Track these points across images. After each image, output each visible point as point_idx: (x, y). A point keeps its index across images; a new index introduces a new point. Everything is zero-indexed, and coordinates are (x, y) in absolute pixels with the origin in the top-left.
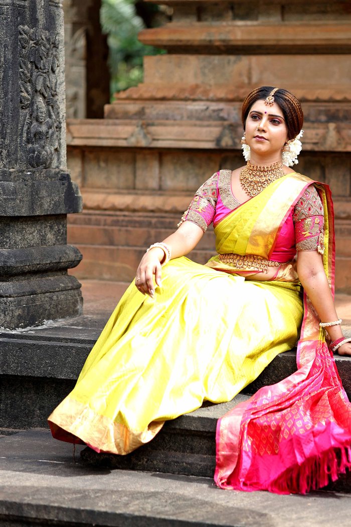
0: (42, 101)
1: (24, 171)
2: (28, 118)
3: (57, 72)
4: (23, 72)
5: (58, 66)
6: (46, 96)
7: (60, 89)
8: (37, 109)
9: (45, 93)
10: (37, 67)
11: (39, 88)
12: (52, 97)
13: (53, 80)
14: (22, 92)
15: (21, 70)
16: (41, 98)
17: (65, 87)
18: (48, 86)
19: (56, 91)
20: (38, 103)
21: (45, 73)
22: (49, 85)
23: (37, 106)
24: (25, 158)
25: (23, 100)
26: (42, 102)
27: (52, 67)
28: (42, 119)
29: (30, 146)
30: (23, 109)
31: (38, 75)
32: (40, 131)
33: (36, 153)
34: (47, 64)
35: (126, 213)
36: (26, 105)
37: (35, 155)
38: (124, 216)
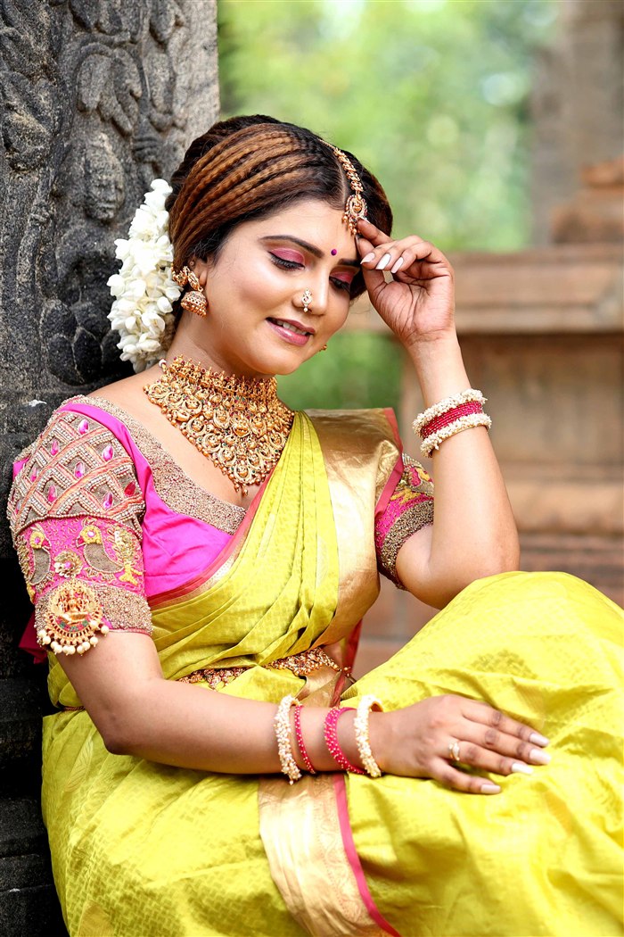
0: (106, 145)
1: (19, 394)
2: (40, 206)
3: (175, 42)
4: (14, 39)
5: (178, 25)
6: (129, 127)
7: (196, 108)
8: (88, 175)
9: (122, 119)
10: (81, 23)
11: (92, 99)
12: (153, 134)
13: (158, 72)
14: (10, 108)
15: (8, 30)
16: (105, 137)
17: (217, 101)
18: (132, 93)
19: (170, 112)
20: (90, 154)
21: (121, 45)
22: (138, 90)
23: (87, 164)
24: (23, 348)
25: (13, 138)
26: (109, 148)
27: (151, 25)
28: (105, 210)
29: (52, 306)
30: (18, 170)
31: (88, 54)
32: (96, 253)
33: (79, 330)
34: (130, 13)
35: (594, 542)
36: (30, 156)
37: (76, 338)
38: (589, 551)
